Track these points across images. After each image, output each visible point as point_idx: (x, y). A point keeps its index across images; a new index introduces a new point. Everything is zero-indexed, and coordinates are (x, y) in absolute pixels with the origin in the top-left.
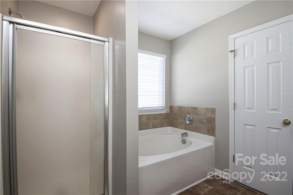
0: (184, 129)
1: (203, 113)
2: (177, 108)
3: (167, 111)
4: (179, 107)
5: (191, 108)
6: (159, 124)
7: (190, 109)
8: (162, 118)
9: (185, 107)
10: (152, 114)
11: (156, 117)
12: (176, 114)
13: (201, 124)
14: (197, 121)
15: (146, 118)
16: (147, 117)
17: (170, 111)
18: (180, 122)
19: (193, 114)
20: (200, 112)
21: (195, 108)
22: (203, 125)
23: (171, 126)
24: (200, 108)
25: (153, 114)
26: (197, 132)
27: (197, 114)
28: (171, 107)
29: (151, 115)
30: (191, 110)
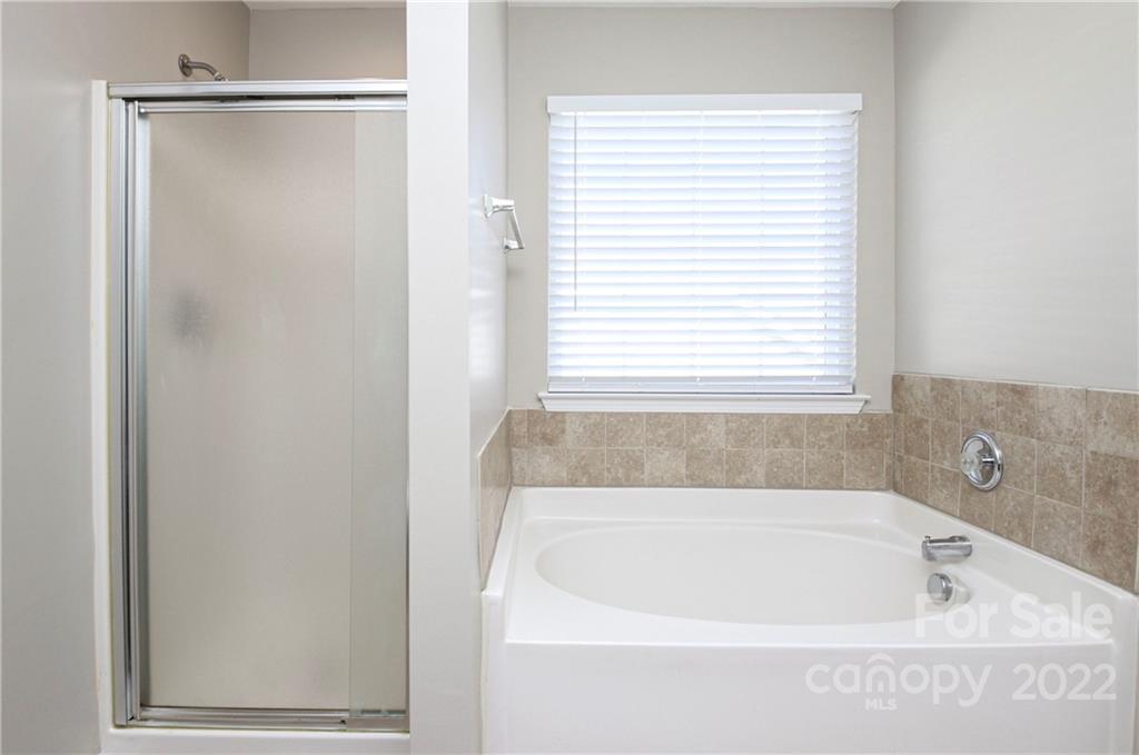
0: (961, 518)
1: (1066, 423)
2: (928, 388)
3: (866, 402)
4: (933, 379)
5: (1000, 387)
6: (810, 472)
7: (991, 398)
8: (830, 440)
9: (964, 384)
10: (763, 415)
11: (788, 429)
12: (920, 423)
13: (1051, 496)
14: (1027, 471)
15: (728, 432)
16: (733, 425)
17: (894, 401)
18: (942, 471)
19: (1006, 429)
20: (1050, 420)
21: (1020, 392)
22: (1064, 505)
23: (895, 487)
24: (1047, 391)
25: (771, 416)
26: (1026, 543)
27: (1027, 429)
28: (898, 383)
29: (757, 418)
30: (998, 404)
